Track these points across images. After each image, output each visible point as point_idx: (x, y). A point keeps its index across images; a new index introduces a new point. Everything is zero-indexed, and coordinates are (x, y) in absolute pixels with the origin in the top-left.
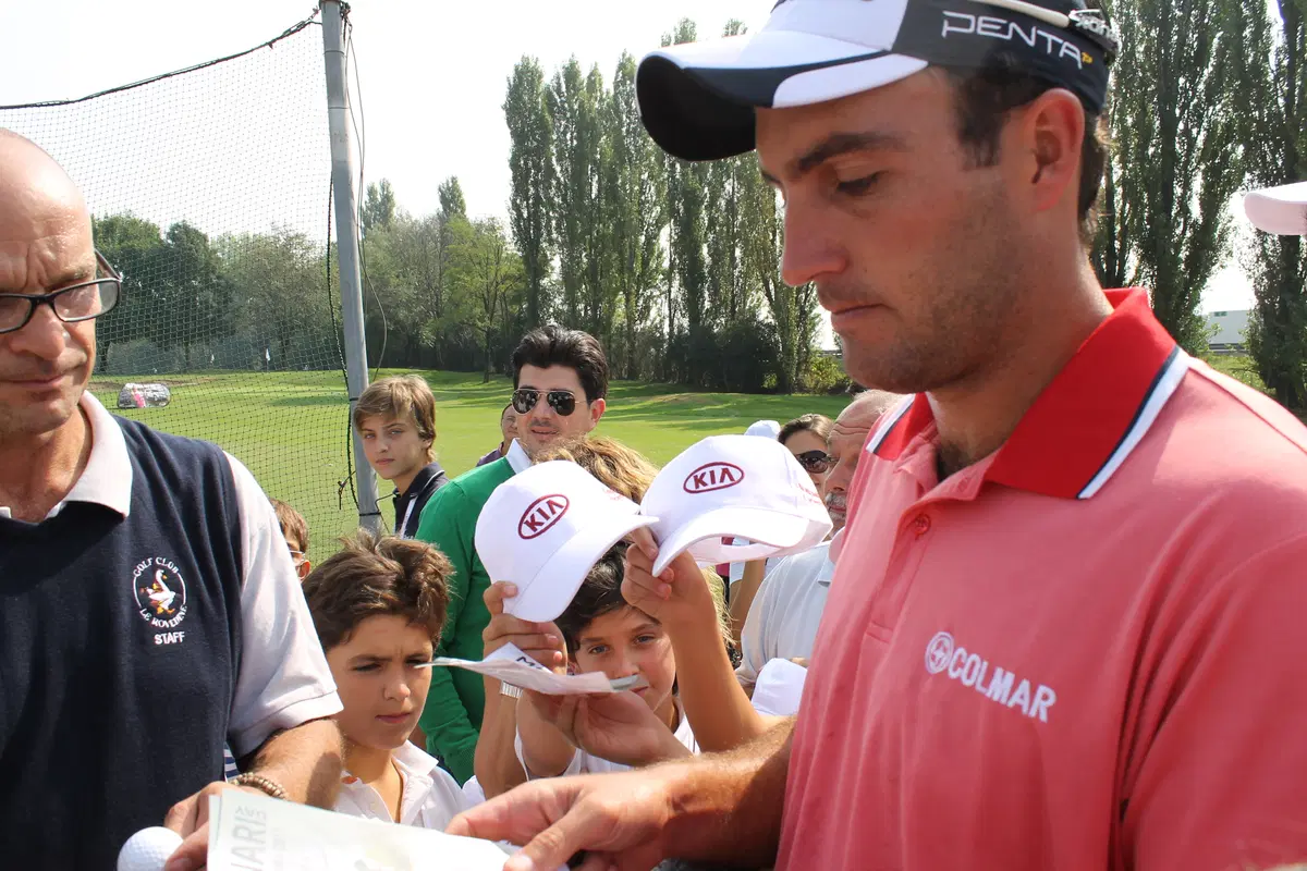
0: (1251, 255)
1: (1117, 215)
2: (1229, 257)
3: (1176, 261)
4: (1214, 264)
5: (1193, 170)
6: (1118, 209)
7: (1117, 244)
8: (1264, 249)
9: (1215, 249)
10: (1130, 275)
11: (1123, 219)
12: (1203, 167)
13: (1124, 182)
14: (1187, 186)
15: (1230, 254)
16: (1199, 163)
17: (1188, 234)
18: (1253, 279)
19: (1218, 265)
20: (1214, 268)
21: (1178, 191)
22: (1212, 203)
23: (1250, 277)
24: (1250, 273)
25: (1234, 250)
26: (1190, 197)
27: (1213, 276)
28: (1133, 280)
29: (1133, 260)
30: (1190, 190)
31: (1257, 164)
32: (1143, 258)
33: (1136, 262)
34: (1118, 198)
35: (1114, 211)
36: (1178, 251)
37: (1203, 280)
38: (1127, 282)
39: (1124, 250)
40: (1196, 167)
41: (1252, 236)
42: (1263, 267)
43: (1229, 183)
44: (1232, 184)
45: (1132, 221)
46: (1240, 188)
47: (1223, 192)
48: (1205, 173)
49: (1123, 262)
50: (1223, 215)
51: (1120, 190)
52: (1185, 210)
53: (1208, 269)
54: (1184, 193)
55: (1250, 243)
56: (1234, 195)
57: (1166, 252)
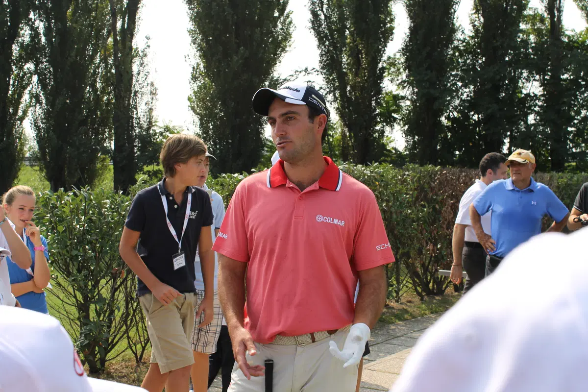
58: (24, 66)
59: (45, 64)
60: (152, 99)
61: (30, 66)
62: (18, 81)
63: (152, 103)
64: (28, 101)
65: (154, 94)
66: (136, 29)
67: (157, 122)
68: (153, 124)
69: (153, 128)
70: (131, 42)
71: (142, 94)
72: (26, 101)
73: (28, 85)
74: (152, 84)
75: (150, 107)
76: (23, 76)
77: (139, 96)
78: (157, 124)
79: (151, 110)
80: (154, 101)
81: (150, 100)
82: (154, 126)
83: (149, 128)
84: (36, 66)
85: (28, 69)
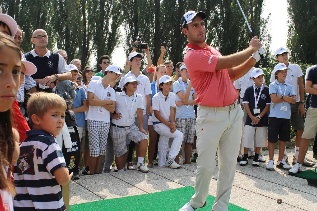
0: (125, 44)
1: (87, 29)
2: (119, 44)
3: (104, 44)
4: (115, 46)
5: (109, 17)
6: (87, 27)
7: (87, 38)
8: (129, 42)
9: (115, 42)
10: (90, 48)
11: (88, 30)
12: (112, 16)
13: (89, 18)
14: (107, 21)
15: (120, 43)
16: (111, 15)
17: (108, 36)
18: (126, 51)
19: (116, 46)
20: (115, 47)
21: (105, 23)
22: (115, 27)
23: (125, 50)
24: (125, 49)
25: (121, 42)
26: (108, 25)
27: (115, 50)
28: (92, 50)
29: (91, 43)
30: (109, 23)
31: (127, 17)
32: (94, 43)
33: (92, 44)
34: (87, 23)
35: (86, 27)
36: (105, 41)
37: (112, 51)
38: (90, 50)
39: (89, 40)
40: (110, 16)
41: (125, 38)
42: (128, 48)
43: (120, 21)
44: (120, 22)
45: (91, 31)
46: (122, 24)
47: (118, 24)
48: (113, 18)
49: (89, 44)
50: (117, 31)
51: (88, 21)
52: (107, 29)
53: (113, 47)
54: (107, 24)
55: (125, 40)
56: (121, 25)
57: (101, 41)
58: (212, 29)
59: (220, 27)
60: (269, 42)
61: (214, 29)
62: (209, 36)
63: (268, 44)
64: (213, 45)
65: (269, 40)
66: (262, 10)
67: (271, 53)
68: (269, 54)
69: (269, 56)
70: (259, 16)
71: (264, 40)
72: (212, 44)
73: (214, 37)
74: (269, 35)
75: (267, 46)
76: (212, 34)
77: (262, 41)
78: (271, 54)
79: (268, 48)
80: (270, 43)
81: (268, 43)
82: (269, 55)
83: (267, 56)
84: (216, 29)
85: (214, 30)
